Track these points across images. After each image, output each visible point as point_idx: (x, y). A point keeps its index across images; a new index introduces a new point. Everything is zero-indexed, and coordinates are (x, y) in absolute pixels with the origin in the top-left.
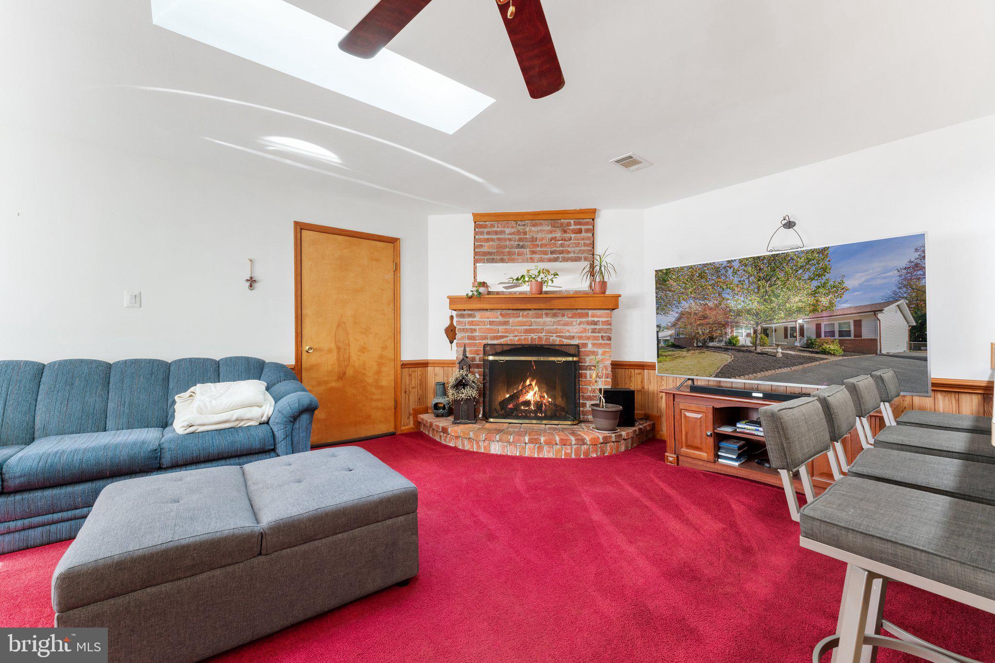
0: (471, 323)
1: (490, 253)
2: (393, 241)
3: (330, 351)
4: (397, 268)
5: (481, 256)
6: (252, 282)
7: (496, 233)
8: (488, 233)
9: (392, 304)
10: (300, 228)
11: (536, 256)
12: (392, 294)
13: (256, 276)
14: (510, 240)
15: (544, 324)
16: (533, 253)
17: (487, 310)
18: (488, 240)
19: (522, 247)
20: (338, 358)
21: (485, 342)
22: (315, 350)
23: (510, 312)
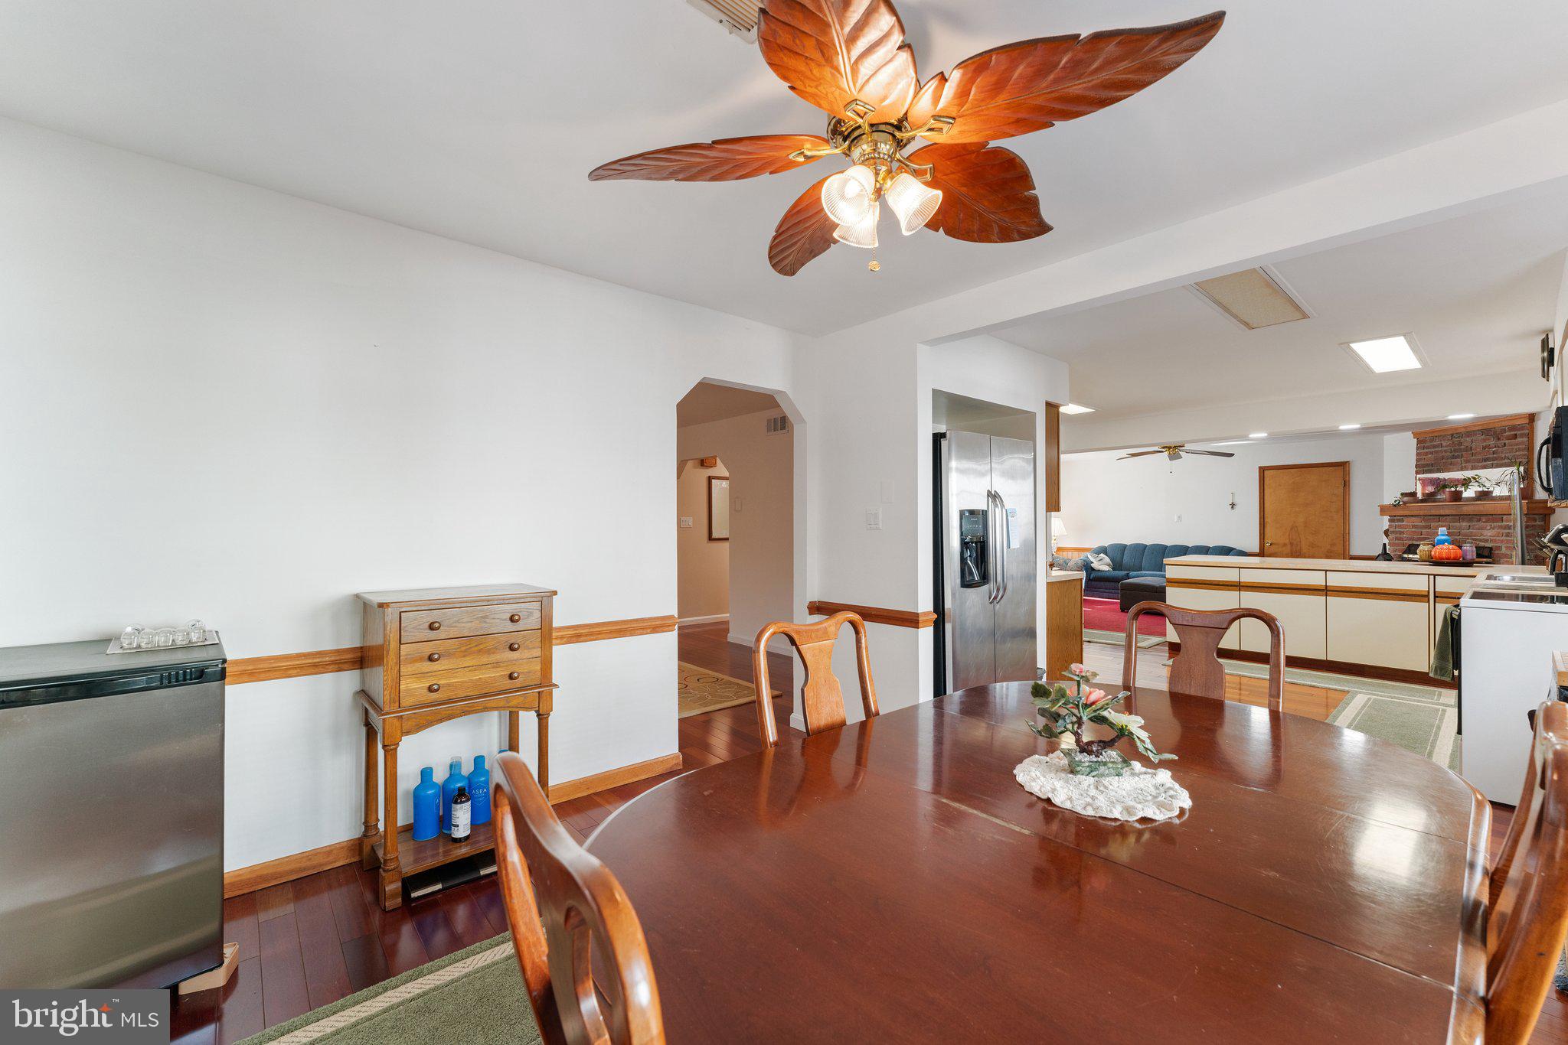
0: (1400, 527)
1: (1427, 465)
2: (1343, 466)
3: (1285, 545)
4: (1346, 484)
5: (1421, 468)
6: (1233, 505)
7: (1434, 447)
8: (1427, 448)
9: (1341, 513)
10: (1263, 470)
11: (1470, 465)
12: (1341, 504)
13: (1236, 501)
14: (1446, 451)
15: (1460, 527)
16: (1467, 461)
17: (1412, 516)
18: (1426, 454)
19: (1456, 457)
20: (1291, 550)
21: (1411, 542)
22: (1275, 544)
23: (1432, 517)
